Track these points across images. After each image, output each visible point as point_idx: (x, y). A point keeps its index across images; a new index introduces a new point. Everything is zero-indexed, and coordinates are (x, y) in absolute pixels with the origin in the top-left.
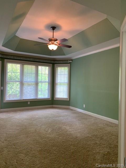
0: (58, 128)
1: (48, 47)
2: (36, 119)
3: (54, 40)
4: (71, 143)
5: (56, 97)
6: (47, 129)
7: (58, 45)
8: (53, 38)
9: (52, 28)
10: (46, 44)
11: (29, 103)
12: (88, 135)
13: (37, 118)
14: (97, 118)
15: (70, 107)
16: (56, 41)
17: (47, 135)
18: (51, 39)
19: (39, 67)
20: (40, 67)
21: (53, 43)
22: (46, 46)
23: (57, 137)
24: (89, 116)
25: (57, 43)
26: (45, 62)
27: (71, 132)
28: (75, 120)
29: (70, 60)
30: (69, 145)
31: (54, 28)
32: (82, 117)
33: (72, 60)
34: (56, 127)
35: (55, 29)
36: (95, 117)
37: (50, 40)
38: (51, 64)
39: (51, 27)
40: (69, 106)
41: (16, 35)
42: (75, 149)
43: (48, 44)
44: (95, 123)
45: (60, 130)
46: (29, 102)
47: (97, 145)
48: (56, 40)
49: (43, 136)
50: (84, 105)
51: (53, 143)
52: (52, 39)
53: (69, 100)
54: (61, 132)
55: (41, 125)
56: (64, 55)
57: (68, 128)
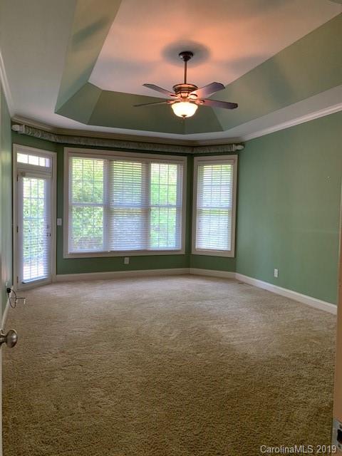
0: (196, 329)
1: (171, 110)
2: (144, 303)
3: (189, 88)
4: (228, 371)
5: (196, 247)
6: (168, 330)
7: (198, 102)
8: (185, 83)
9: (182, 57)
10: (167, 100)
11: (127, 261)
12: (279, 353)
13: (145, 299)
14: (311, 308)
15: (237, 274)
16: (194, 92)
17: (167, 347)
18: (181, 88)
19: (152, 165)
20: (155, 167)
21: (184, 99)
22: (165, 106)
23: (192, 351)
24: (290, 300)
25: (195, 97)
26: (166, 150)
27: (232, 343)
28: (246, 310)
29: (237, 144)
30: (222, 375)
31: (187, 55)
32: (268, 303)
33: (242, 144)
34: (191, 326)
35: (190, 58)
36: (307, 306)
37: (178, 90)
38: (186, 158)
39: (180, 54)
40: (235, 271)
41: (90, 81)
42: (238, 389)
43: (172, 102)
44: (302, 321)
45: (204, 335)
46: (128, 258)
47: (302, 381)
48: (195, 88)
49: (156, 347)
50: (276, 270)
51: (180, 366)
52: (182, 86)
53: (233, 256)
54: (204, 341)
55: (152, 317)
56: (220, 129)
57: (223, 330)
